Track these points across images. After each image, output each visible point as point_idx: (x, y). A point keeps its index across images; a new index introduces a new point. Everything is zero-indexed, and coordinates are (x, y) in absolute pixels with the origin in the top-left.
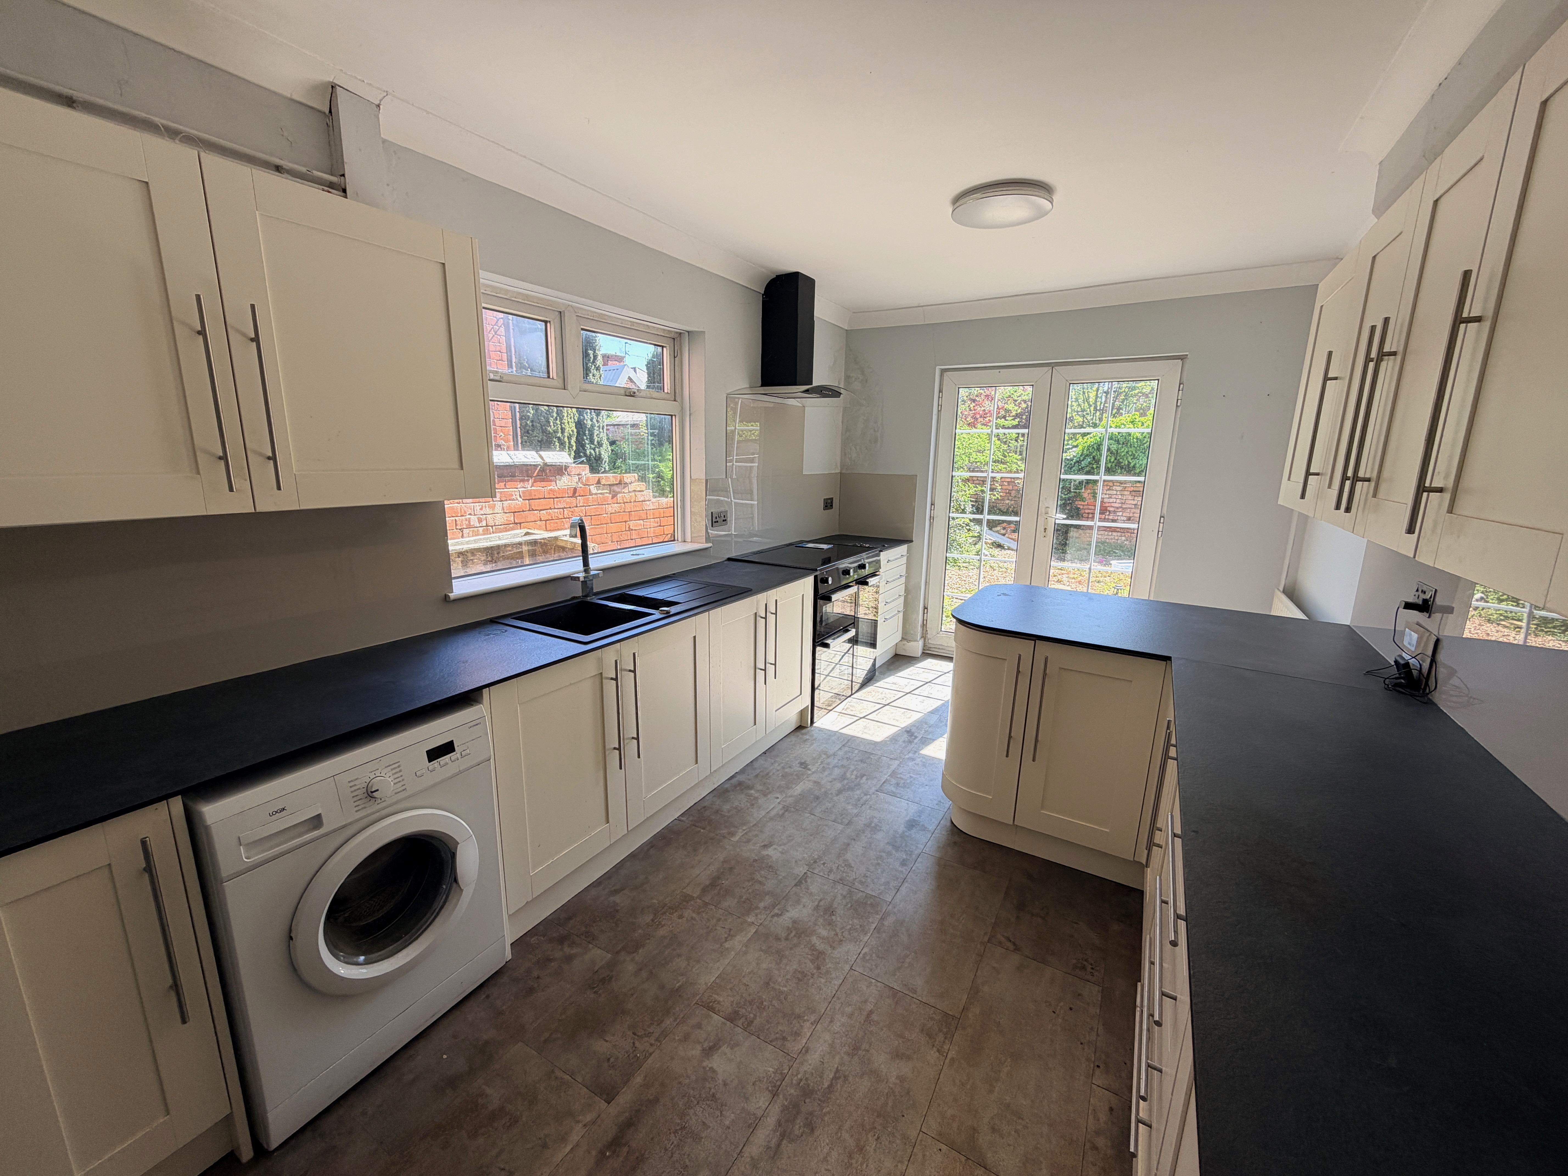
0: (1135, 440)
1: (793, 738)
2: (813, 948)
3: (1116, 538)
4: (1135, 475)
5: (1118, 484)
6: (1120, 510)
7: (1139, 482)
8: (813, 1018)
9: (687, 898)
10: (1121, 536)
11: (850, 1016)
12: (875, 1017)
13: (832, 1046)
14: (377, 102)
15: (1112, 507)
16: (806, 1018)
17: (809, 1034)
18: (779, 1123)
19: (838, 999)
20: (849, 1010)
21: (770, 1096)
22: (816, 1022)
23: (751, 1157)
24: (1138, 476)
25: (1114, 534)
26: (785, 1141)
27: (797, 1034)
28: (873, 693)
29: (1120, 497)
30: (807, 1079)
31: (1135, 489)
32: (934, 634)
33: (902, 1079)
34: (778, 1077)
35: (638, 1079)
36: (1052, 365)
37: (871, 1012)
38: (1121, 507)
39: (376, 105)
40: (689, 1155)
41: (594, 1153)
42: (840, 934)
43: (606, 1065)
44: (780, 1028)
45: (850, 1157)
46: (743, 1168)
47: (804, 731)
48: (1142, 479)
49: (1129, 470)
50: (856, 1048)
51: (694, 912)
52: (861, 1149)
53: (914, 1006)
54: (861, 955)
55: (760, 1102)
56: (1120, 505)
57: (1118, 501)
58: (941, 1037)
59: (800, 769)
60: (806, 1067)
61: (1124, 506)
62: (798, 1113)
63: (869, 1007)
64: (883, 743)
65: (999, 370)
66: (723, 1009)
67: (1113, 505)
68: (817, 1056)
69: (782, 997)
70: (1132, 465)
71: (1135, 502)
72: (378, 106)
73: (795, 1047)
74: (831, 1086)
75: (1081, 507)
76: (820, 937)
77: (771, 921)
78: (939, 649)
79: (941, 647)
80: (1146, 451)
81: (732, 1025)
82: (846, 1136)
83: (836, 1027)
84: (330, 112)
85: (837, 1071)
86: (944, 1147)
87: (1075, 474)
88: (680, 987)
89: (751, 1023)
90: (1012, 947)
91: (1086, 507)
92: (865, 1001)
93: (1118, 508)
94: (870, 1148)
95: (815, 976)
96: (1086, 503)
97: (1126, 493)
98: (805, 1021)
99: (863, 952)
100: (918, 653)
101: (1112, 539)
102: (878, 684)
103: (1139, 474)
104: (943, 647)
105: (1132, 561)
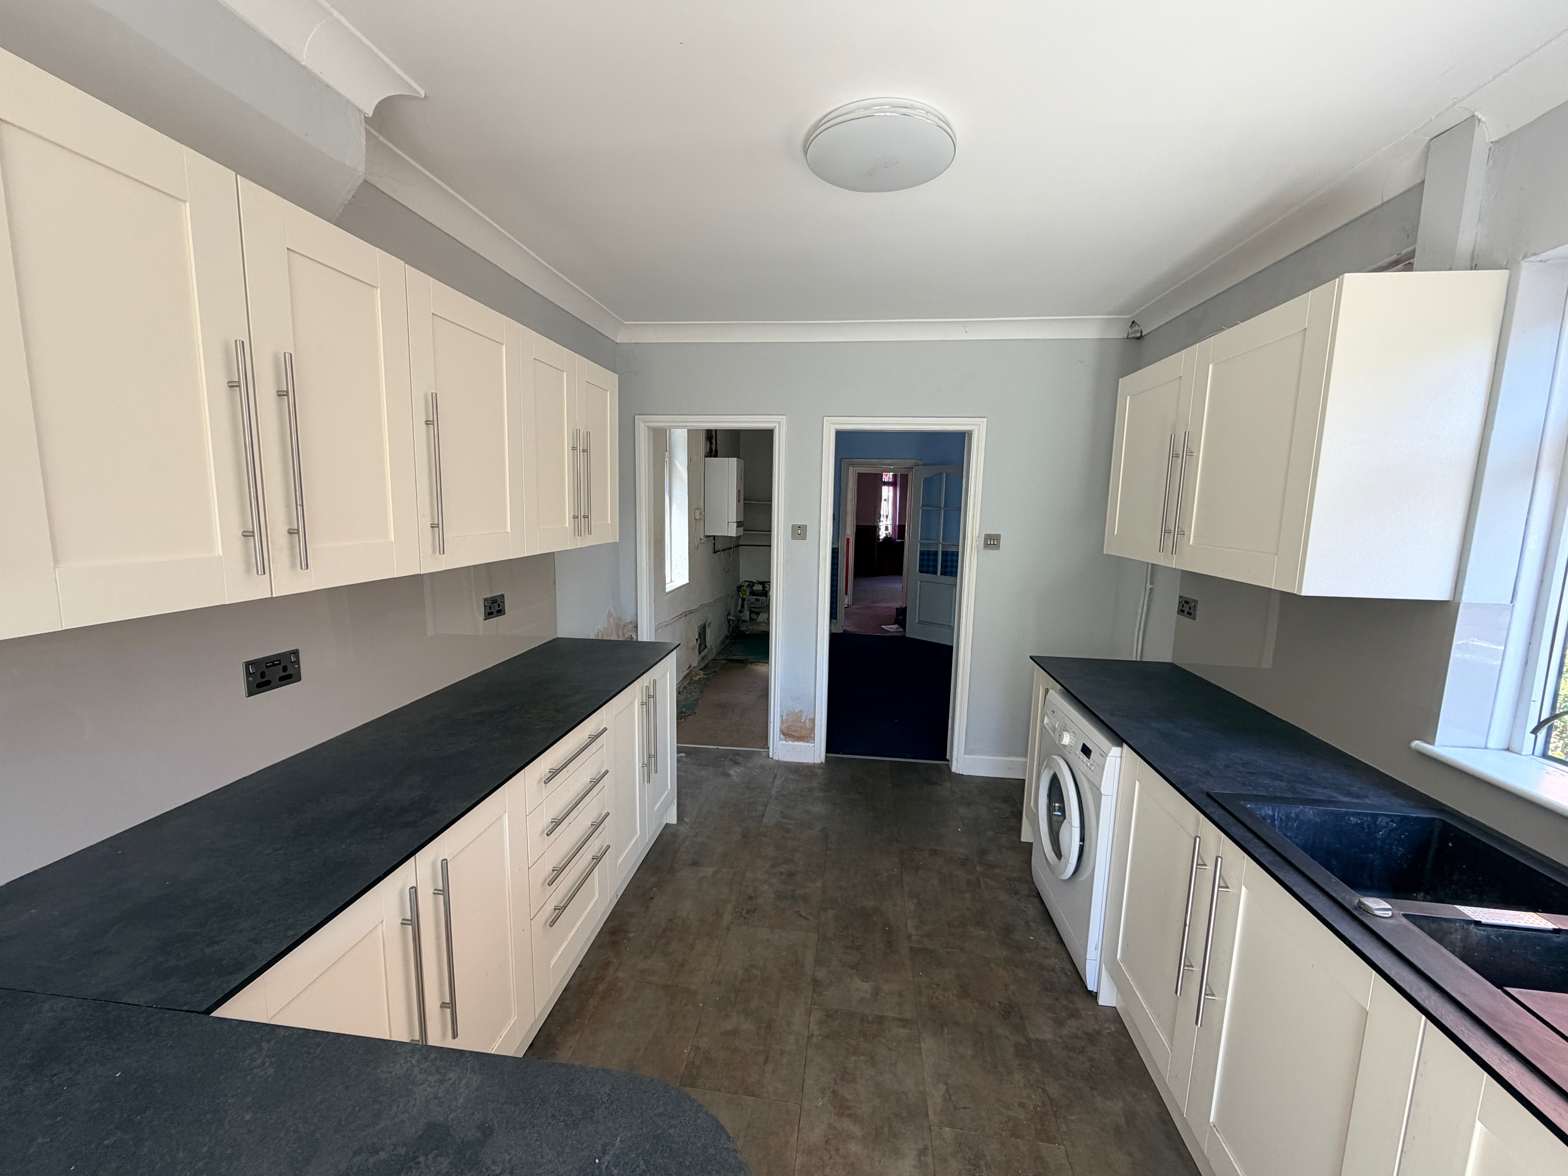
2: (855, 1118)
8: (815, 1040)
11: (782, 1052)
12: (761, 1060)
13: (789, 1023)
16: (820, 1038)
17: (812, 1027)
18: (802, 967)
19: (800, 1065)
20: (787, 1058)
21: (818, 979)
22: (810, 1037)
27: (820, 1023)
30: (796, 995)
34: (818, 991)
35: (907, 962)
37: (766, 1062)
42: (833, 1152)
44: (837, 1024)
50: (769, 1027)
53: (726, 1084)
54: (796, 1128)
55: (822, 974)
58: (698, 1062)
60: (801, 1002)
63: (770, 1067)
66: (893, 1023)
68: (797, 1013)
69: (852, 1050)
73: (817, 1015)
74: (779, 996)
76: (854, 1137)
77: (924, 1141)
81: (876, 1014)
83: (792, 1039)
85: (778, 1007)
89: (862, 1021)
92: (774, 1071)
95: (832, 1082)
98: (820, 1035)
99: (796, 1135)
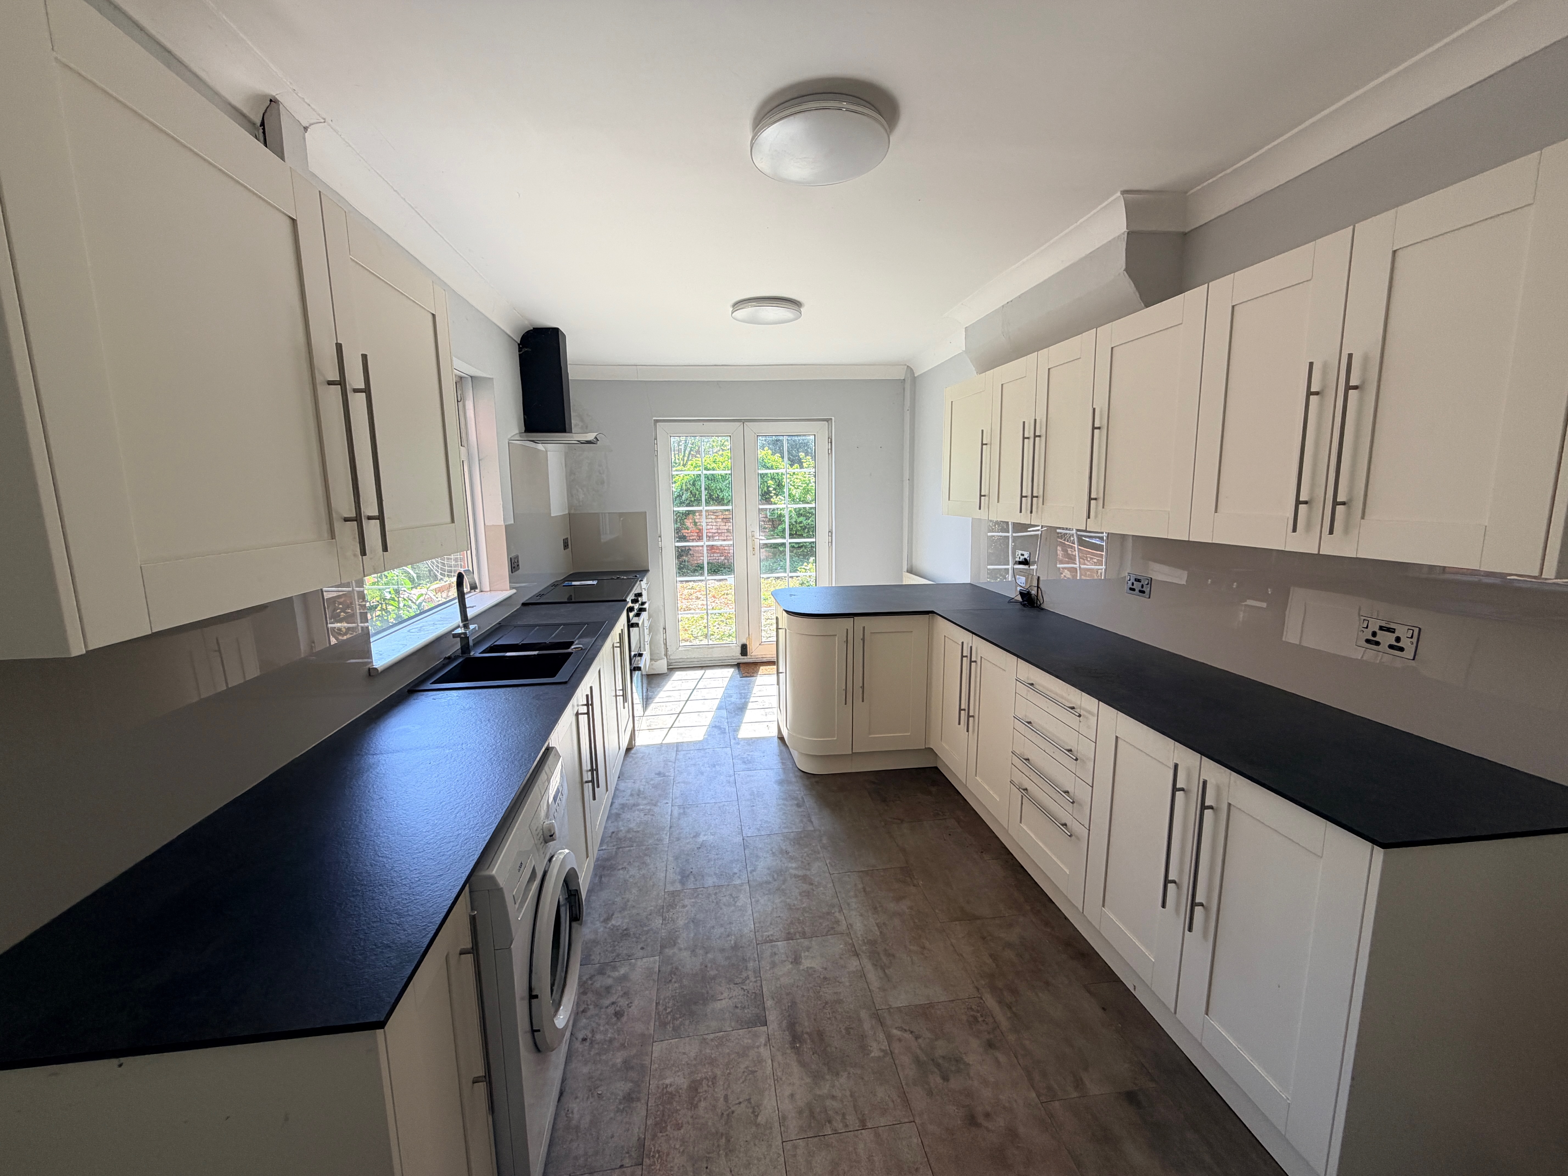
0: (720, 477)
1: (629, 759)
2: (796, 876)
3: (717, 558)
4: (723, 505)
5: (712, 514)
6: (716, 535)
7: (728, 510)
8: (836, 909)
9: (673, 894)
10: (721, 556)
11: (855, 896)
12: (868, 889)
13: (861, 915)
14: (305, 124)
15: (710, 532)
16: (833, 912)
17: (843, 918)
18: (874, 965)
19: (840, 892)
20: (852, 893)
21: (855, 958)
22: (841, 910)
23: (879, 988)
24: (726, 505)
25: (715, 555)
26: (886, 971)
27: (837, 922)
28: (660, 708)
29: (715, 524)
30: (866, 938)
31: (725, 517)
32: (674, 650)
33: (911, 908)
34: (849, 947)
35: (769, 1003)
36: (743, 421)
37: (864, 888)
38: (717, 532)
39: (304, 128)
40: (845, 1011)
41: (788, 1051)
42: (804, 861)
43: (738, 1011)
44: (824, 925)
45: (923, 954)
46: (879, 996)
47: (633, 751)
48: (730, 507)
49: (720, 501)
50: (875, 909)
51: (690, 899)
52: (924, 948)
53: (881, 873)
54: (828, 865)
55: (853, 964)
56: (716, 531)
57: (714, 527)
58: (908, 879)
59: (660, 778)
60: (859, 933)
61: (719, 531)
62: (878, 954)
63: (860, 886)
64: (705, 740)
65: (702, 423)
66: (779, 937)
67: (710, 531)
68: (859, 925)
69: (807, 909)
70: (721, 497)
71: (726, 528)
72: (306, 129)
73: (843, 928)
74: (881, 932)
75: (687, 535)
76: (793, 868)
77: (753, 876)
78: (680, 662)
79: (681, 660)
80: (730, 486)
81: (794, 941)
82: (912, 947)
83: (854, 906)
84: (263, 124)
85: (877, 924)
86: (957, 923)
87: (679, 507)
88: (735, 943)
89: (804, 933)
90: (899, 821)
91: (689, 535)
92: (855, 885)
93: (715, 533)
94: (927, 944)
96: (689, 531)
97: (718, 520)
99: (828, 863)
100: (664, 669)
101: (714, 559)
102: (656, 700)
103: (727, 504)
104: (684, 660)
105: (733, 576)
